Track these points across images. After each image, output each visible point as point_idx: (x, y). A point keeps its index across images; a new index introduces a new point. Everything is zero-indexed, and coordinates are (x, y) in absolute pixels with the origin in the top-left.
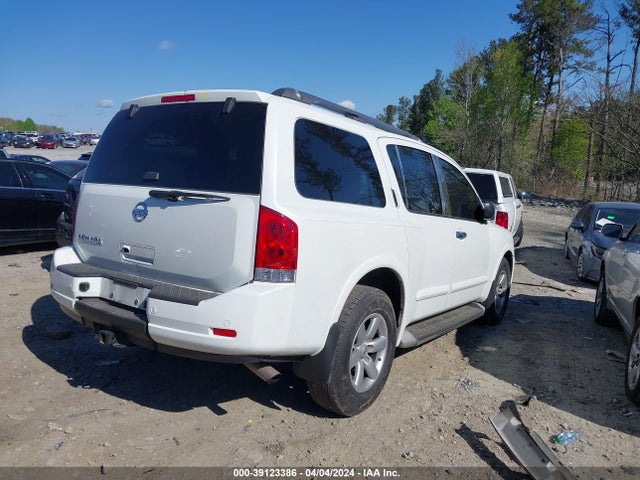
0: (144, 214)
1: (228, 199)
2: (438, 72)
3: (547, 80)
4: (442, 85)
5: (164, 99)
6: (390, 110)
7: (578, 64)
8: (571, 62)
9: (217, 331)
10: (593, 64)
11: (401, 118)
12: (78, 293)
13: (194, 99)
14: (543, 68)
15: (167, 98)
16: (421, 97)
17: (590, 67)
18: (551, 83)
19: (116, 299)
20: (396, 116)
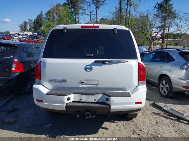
0: (91, 69)
1: (127, 62)
2: (41, 12)
3: (75, 17)
4: (43, 16)
5: (82, 27)
6: (25, 23)
7: (82, 13)
8: (80, 12)
9: (136, 103)
10: (86, 13)
11: (30, 26)
12: (67, 102)
13: (99, 28)
14: (73, 13)
15: (83, 26)
16: (37, 19)
17: (85, 14)
18: (76, 18)
19: (84, 100)
20: (28, 25)
